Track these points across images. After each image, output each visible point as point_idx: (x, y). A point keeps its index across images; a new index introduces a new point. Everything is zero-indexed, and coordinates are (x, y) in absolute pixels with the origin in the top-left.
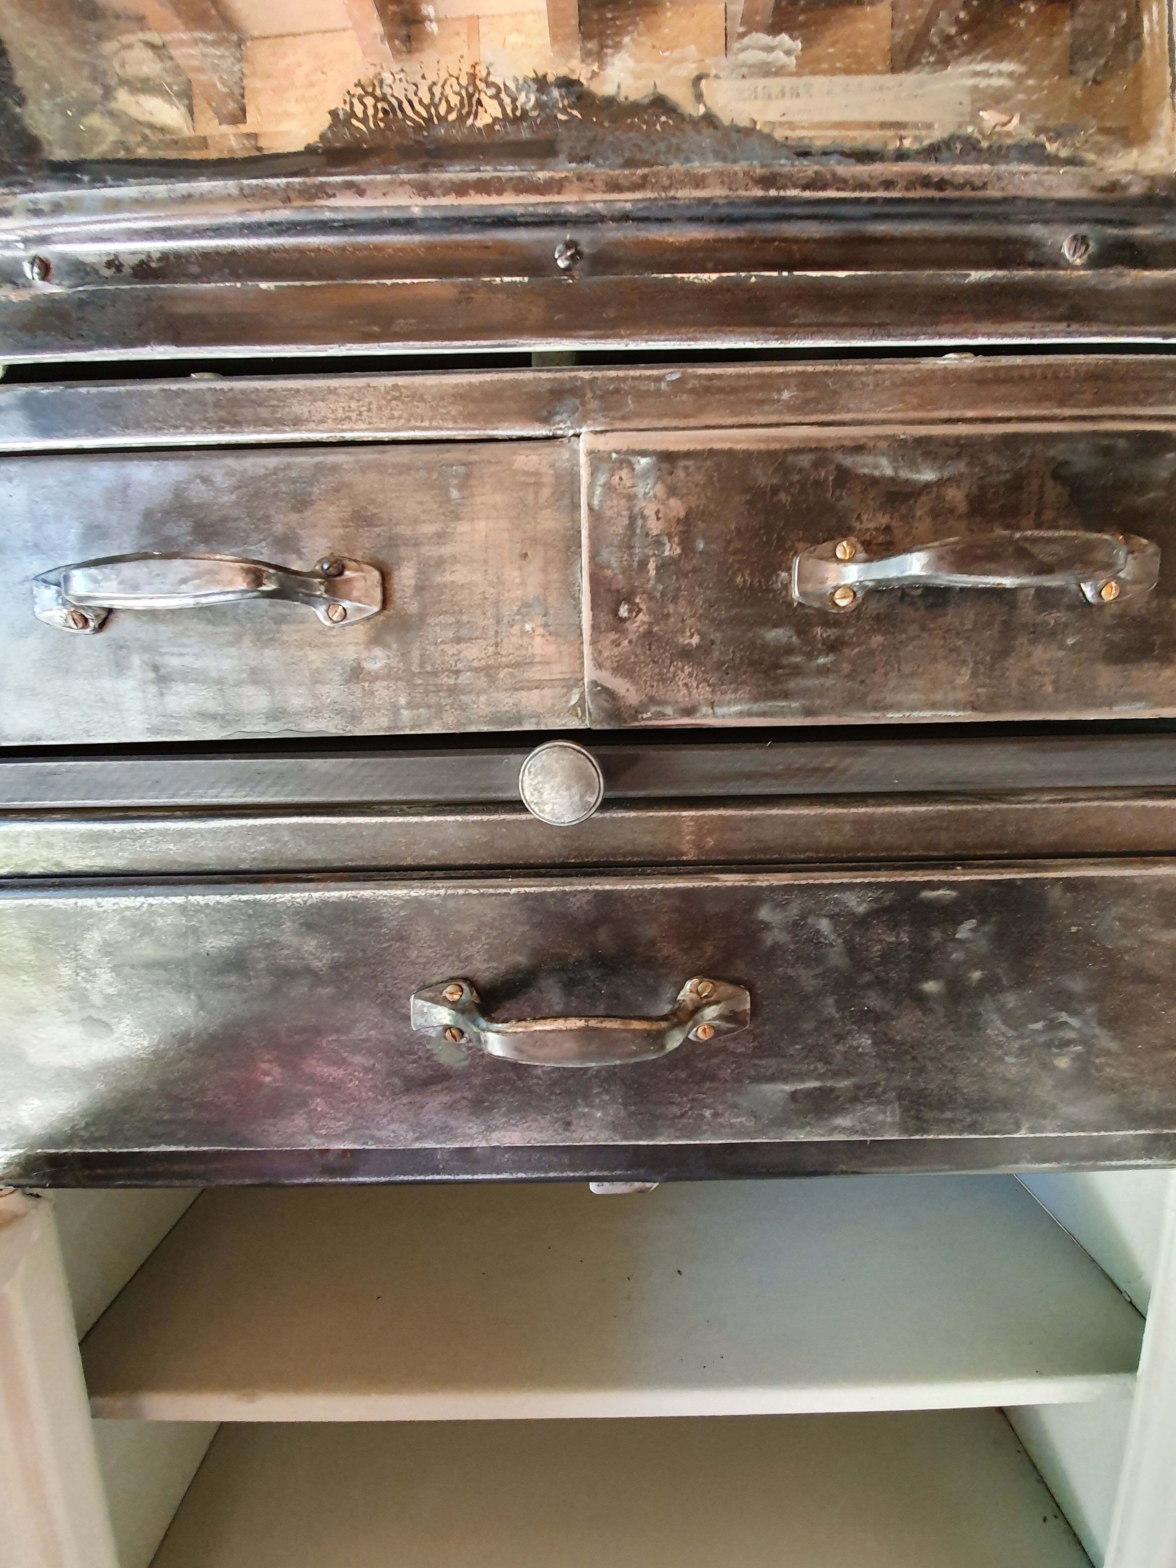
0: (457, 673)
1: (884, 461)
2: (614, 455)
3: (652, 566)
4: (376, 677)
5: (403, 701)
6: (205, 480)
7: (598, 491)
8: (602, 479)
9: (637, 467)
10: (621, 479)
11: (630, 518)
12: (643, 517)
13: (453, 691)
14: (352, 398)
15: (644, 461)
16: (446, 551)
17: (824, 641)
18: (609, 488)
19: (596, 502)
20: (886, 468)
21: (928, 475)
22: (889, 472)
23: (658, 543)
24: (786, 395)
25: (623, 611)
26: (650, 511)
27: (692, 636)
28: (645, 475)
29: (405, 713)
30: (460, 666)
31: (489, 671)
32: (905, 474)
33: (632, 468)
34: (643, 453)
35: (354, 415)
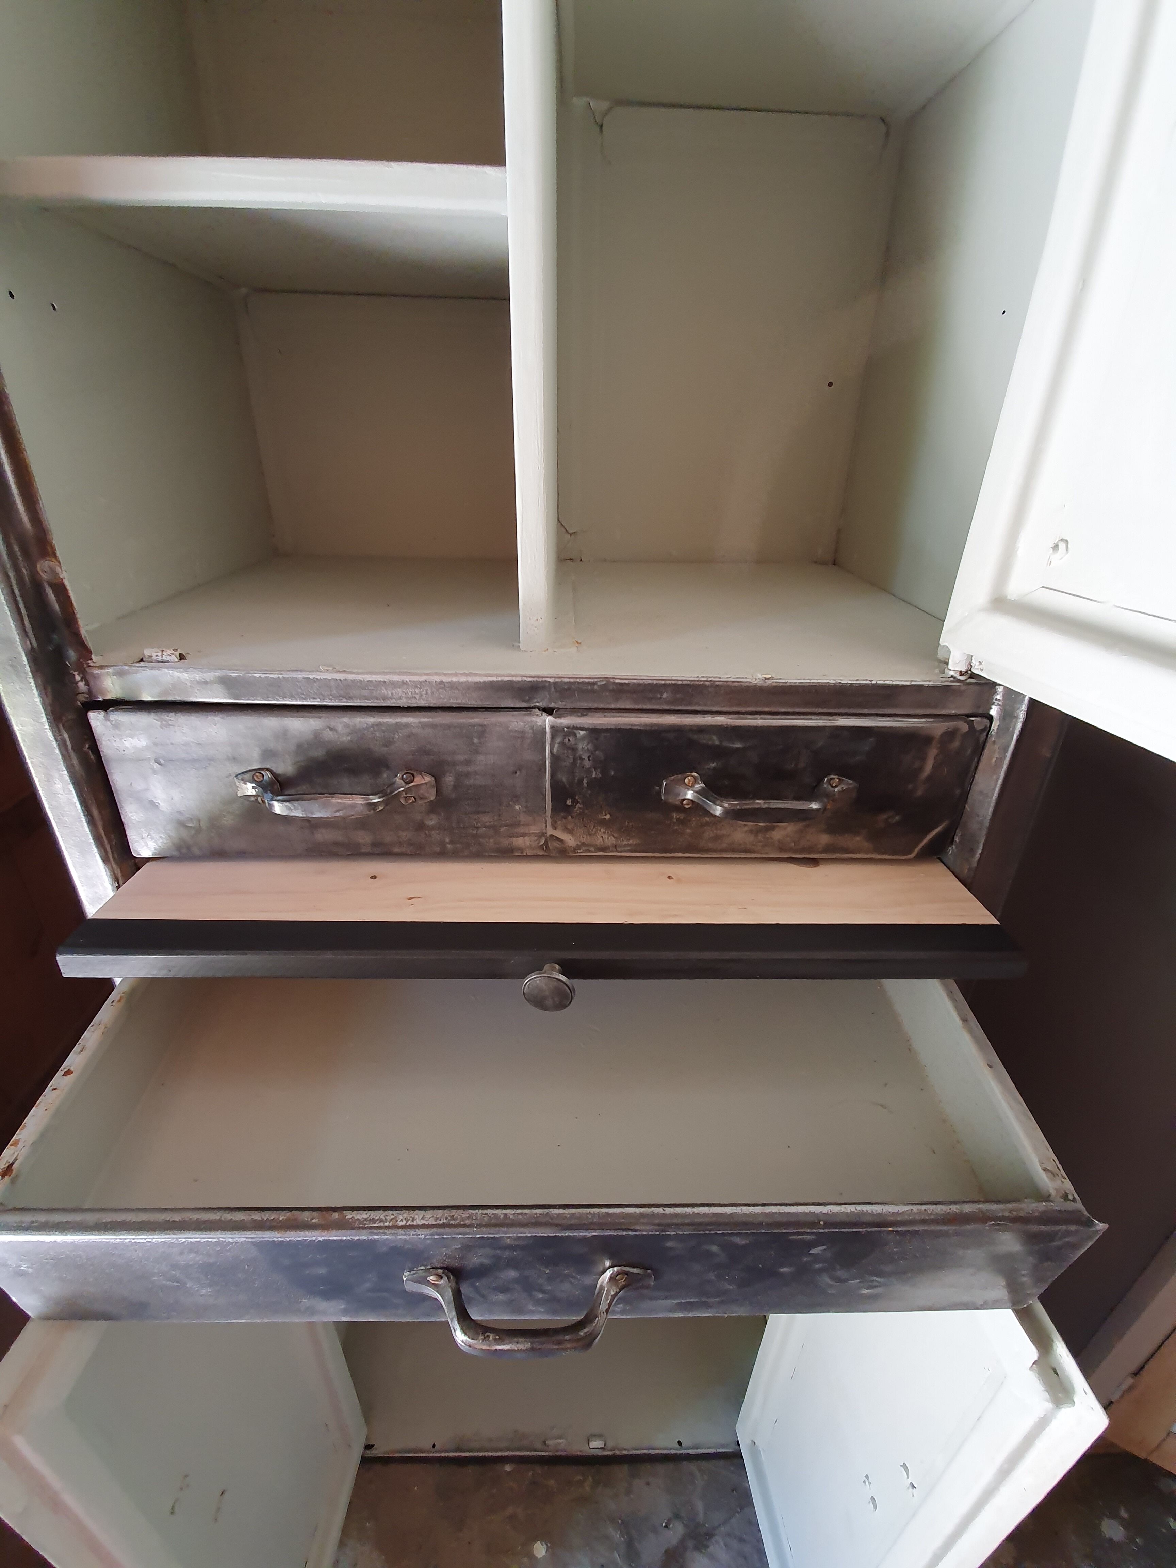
0: (478, 828)
1: (715, 738)
2: (566, 729)
3: (585, 781)
4: (432, 828)
5: (447, 840)
6: (331, 729)
7: (556, 746)
8: (558, 740)
9: (578, 735)
10: (569, 740)
11: (574, 759)
12: (582, 759)
13: (475, 836)
14: (417, 687)
15: (582, 733)
16: (469, 769)
17: (678, 819)
18: (562, 744)
19: (555, 750)
20: (716, 741)
21: (738, 745)
22: (717, 742)
23: (589, 771)
24: (665, 695)
25: (569, 802)
26: (585, 756)
27: (606, 815)
28: (583, 738)
29: (449, 846)
30: (479, 825)
31: (495, 828)
32: (726, 744)
33: (575, 735)
34: (582, 729)
35: (417, 697)
